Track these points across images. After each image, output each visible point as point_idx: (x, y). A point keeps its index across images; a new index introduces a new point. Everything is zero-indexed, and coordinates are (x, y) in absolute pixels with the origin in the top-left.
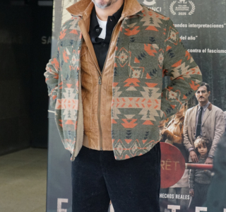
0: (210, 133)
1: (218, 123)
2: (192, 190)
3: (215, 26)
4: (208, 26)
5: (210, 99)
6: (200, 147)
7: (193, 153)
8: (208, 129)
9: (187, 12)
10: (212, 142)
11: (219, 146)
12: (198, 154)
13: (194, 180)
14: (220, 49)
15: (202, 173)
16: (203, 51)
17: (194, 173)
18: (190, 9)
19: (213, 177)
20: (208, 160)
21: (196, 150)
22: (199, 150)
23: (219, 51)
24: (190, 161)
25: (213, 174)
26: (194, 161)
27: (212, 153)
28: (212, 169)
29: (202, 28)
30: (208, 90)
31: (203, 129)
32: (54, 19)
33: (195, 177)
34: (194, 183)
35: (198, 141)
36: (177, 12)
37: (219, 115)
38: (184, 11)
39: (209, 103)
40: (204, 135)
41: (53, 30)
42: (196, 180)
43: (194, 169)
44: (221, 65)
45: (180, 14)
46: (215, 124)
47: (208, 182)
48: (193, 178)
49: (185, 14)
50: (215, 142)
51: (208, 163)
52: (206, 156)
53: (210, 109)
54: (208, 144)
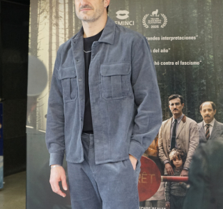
0: (184, 145)
1: (193, 135)
2: (168, 202)
3: (187, 38)
4: (181, 38)
5: (184, 111)
6: (175, 159)
7: (168, 166)
8: (183, 141)
9: (160, 25)
10: (186, 154)
11: (194, 158)
12: (173, 166)
13: (170, 192)
14: (193, 61)
15: (177, 186)
16: (176, 63)
17: (170, 186)
18: (162, 22)
19: (189, 189)
20: (184, 173)
21: (171, 163)
22: (175, 163)
23: (192, 63)
24: (166, 173)
25: (188, 186)
26: (169, 174)
27: (187, 165)
28: (188, 182)
29: (174, 41)
30: (182, 102)
31: (177, 141)
32: (30, 36)
33: (170, 189)
34: (170, 195)
35: (173, 154)
36: (150, 25)
37: (193, 127)
38: (157, 24)
39: (183, 115)
40: (179, 147)
41: (30, 46)
42: (172, 193)
43: (170, 181)
44: (194, 77)
45: (152, 27)
46: (190, 136)
47: (184, 194)
48: (169, 191)
49: (158, 27)
50: (189, 154)
51: (183, 176)
52: (182, 168)
53: (184, 121)
54: (183, 156)
